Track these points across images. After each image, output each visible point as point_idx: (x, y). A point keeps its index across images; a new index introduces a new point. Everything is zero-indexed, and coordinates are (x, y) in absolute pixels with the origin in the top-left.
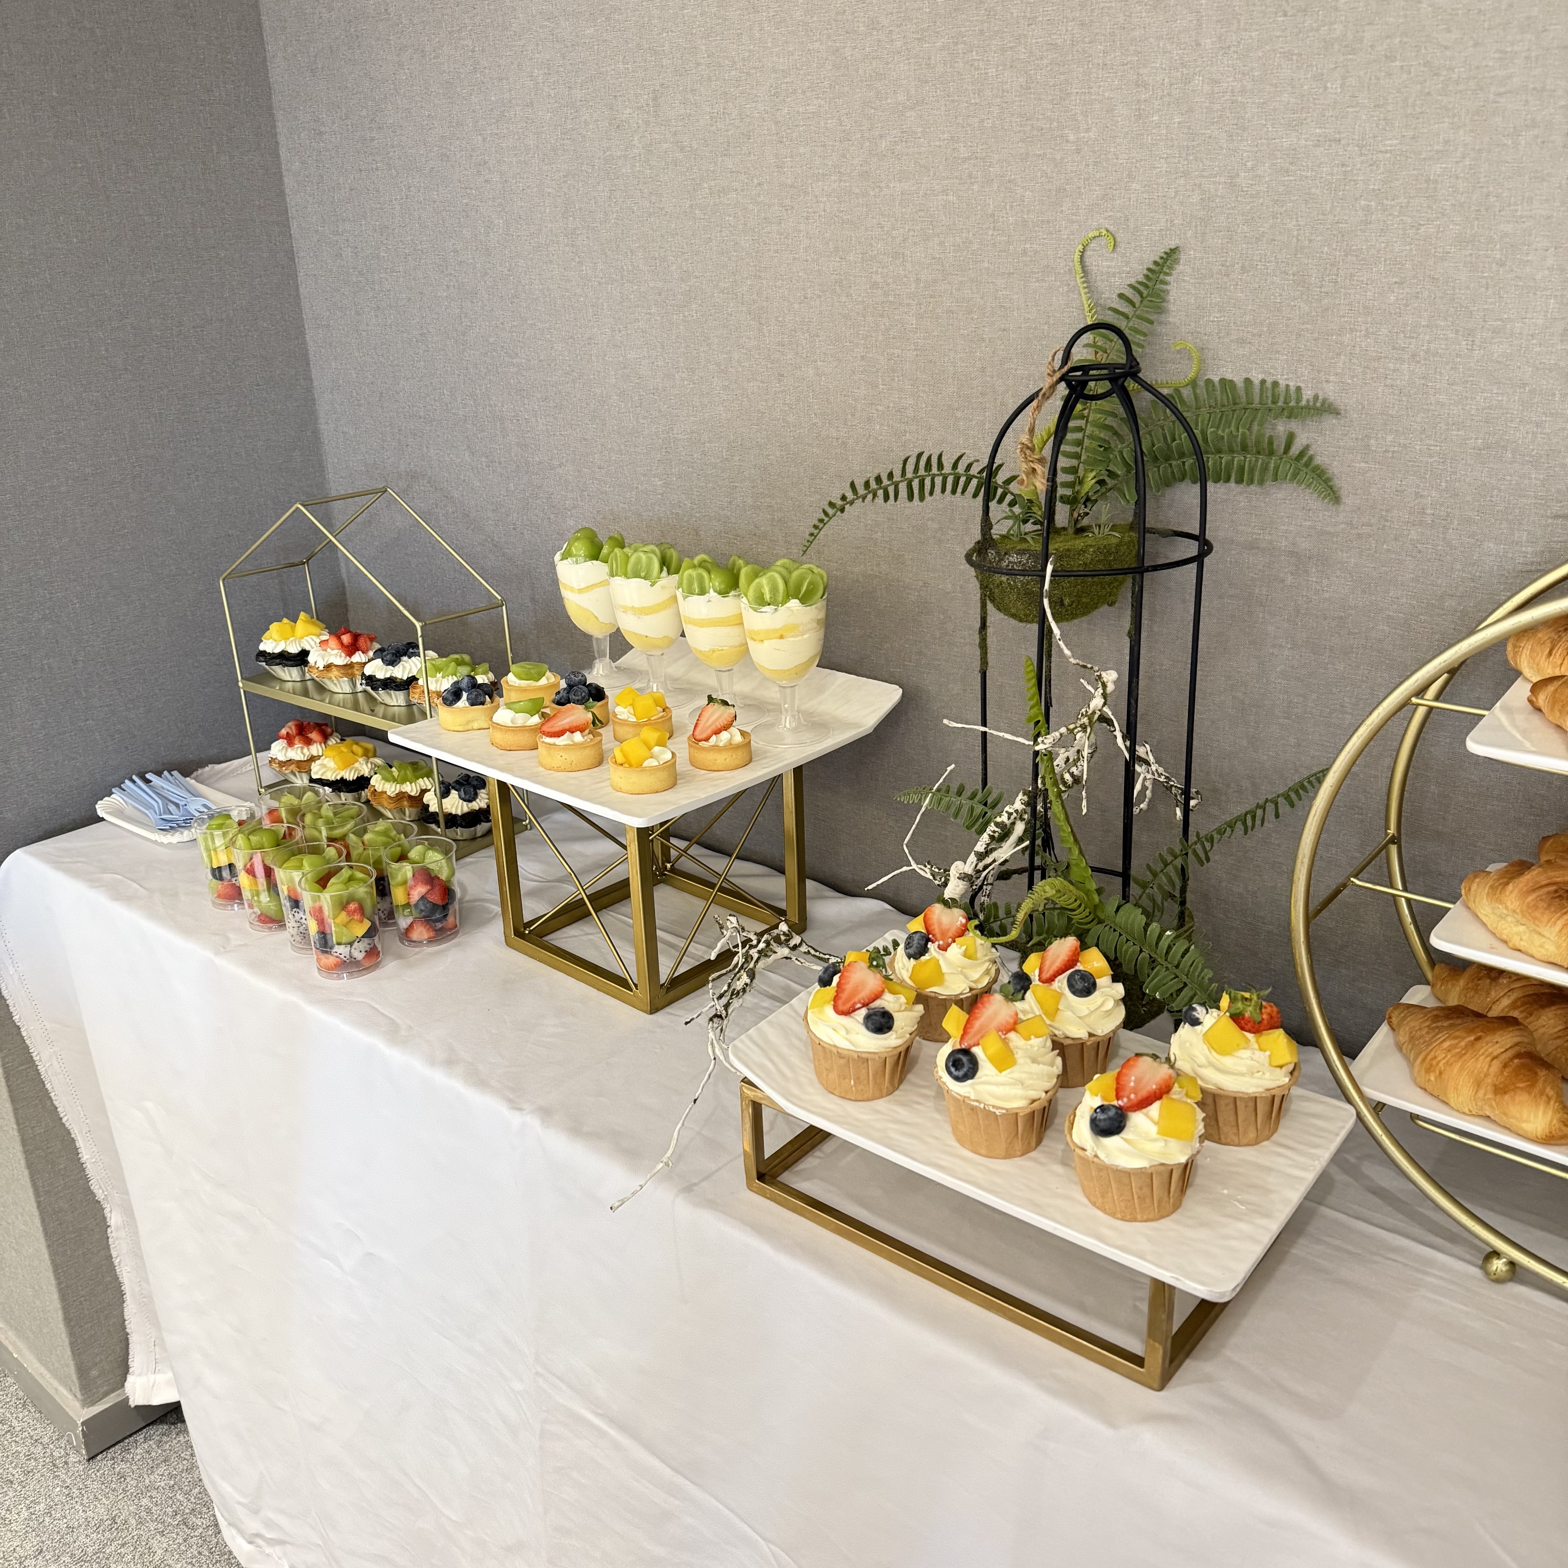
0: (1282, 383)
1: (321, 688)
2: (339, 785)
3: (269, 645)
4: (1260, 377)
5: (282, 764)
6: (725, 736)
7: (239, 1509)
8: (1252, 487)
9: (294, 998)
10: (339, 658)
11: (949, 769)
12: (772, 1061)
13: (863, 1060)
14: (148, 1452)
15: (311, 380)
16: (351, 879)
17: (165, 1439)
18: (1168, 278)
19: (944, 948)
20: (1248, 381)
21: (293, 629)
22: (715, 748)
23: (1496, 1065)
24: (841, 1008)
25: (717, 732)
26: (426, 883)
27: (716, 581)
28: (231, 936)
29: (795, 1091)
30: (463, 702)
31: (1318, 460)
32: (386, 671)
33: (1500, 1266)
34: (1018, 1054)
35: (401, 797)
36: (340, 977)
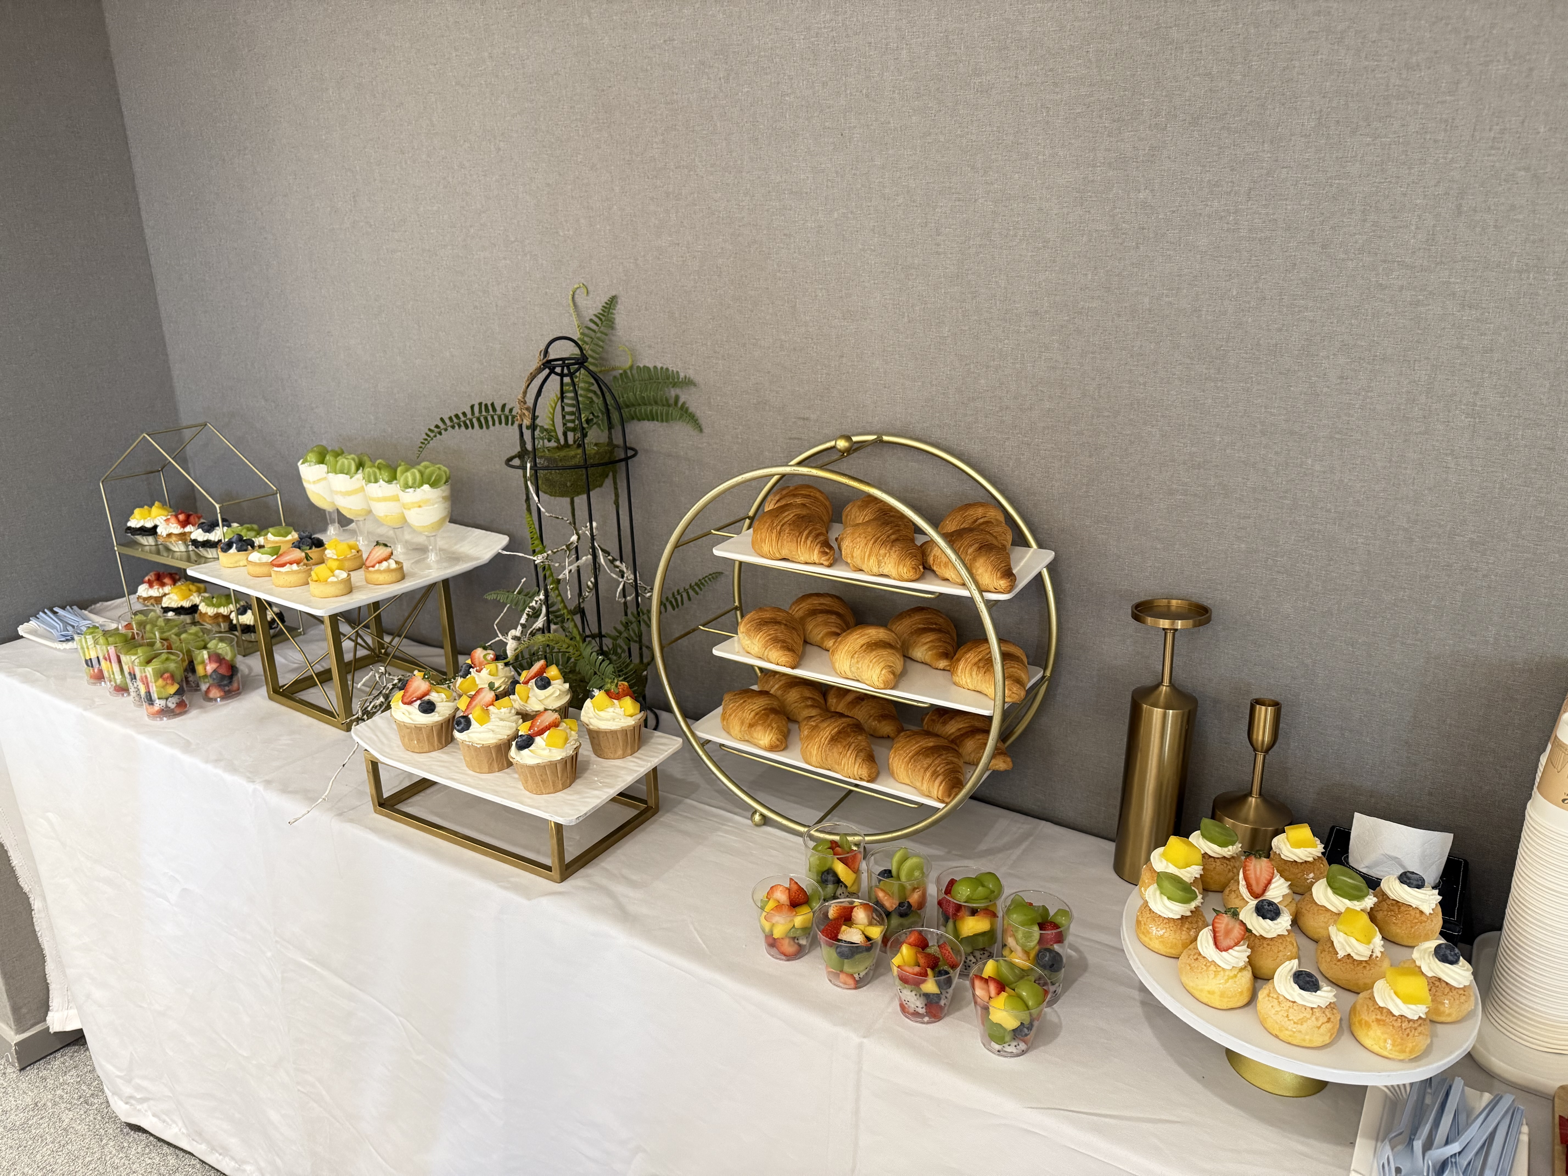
0: (670, 369)
1: (168, 549)
2: (179, 611)
3: (133, 523)
4: (660, 365)
5: (145, 599)
6: (385, 564)
7: (119, 1081)
9: (128, 731)
10: (176, 529)
12: (377, 736)
13: (418, 729)
14: (64, 1063)
15: (167, 355)
16: (167, 659)
17: (76, 1054)
18: (614, 311)
19: (479, 671)
20: (655, 367)
21: (150, 512)
22: (379, 571)
23: (753, 714)
24: (406, 700)
25: (380, 562)
26: (216, 662)
27: (386, 475)
29: (387, 750)
30: (233, 550)
31: (691, 409)
32: (205, 536)
33: (757, 817)
34: (493, 717)
35: (217, 616)
36: (161, 719)
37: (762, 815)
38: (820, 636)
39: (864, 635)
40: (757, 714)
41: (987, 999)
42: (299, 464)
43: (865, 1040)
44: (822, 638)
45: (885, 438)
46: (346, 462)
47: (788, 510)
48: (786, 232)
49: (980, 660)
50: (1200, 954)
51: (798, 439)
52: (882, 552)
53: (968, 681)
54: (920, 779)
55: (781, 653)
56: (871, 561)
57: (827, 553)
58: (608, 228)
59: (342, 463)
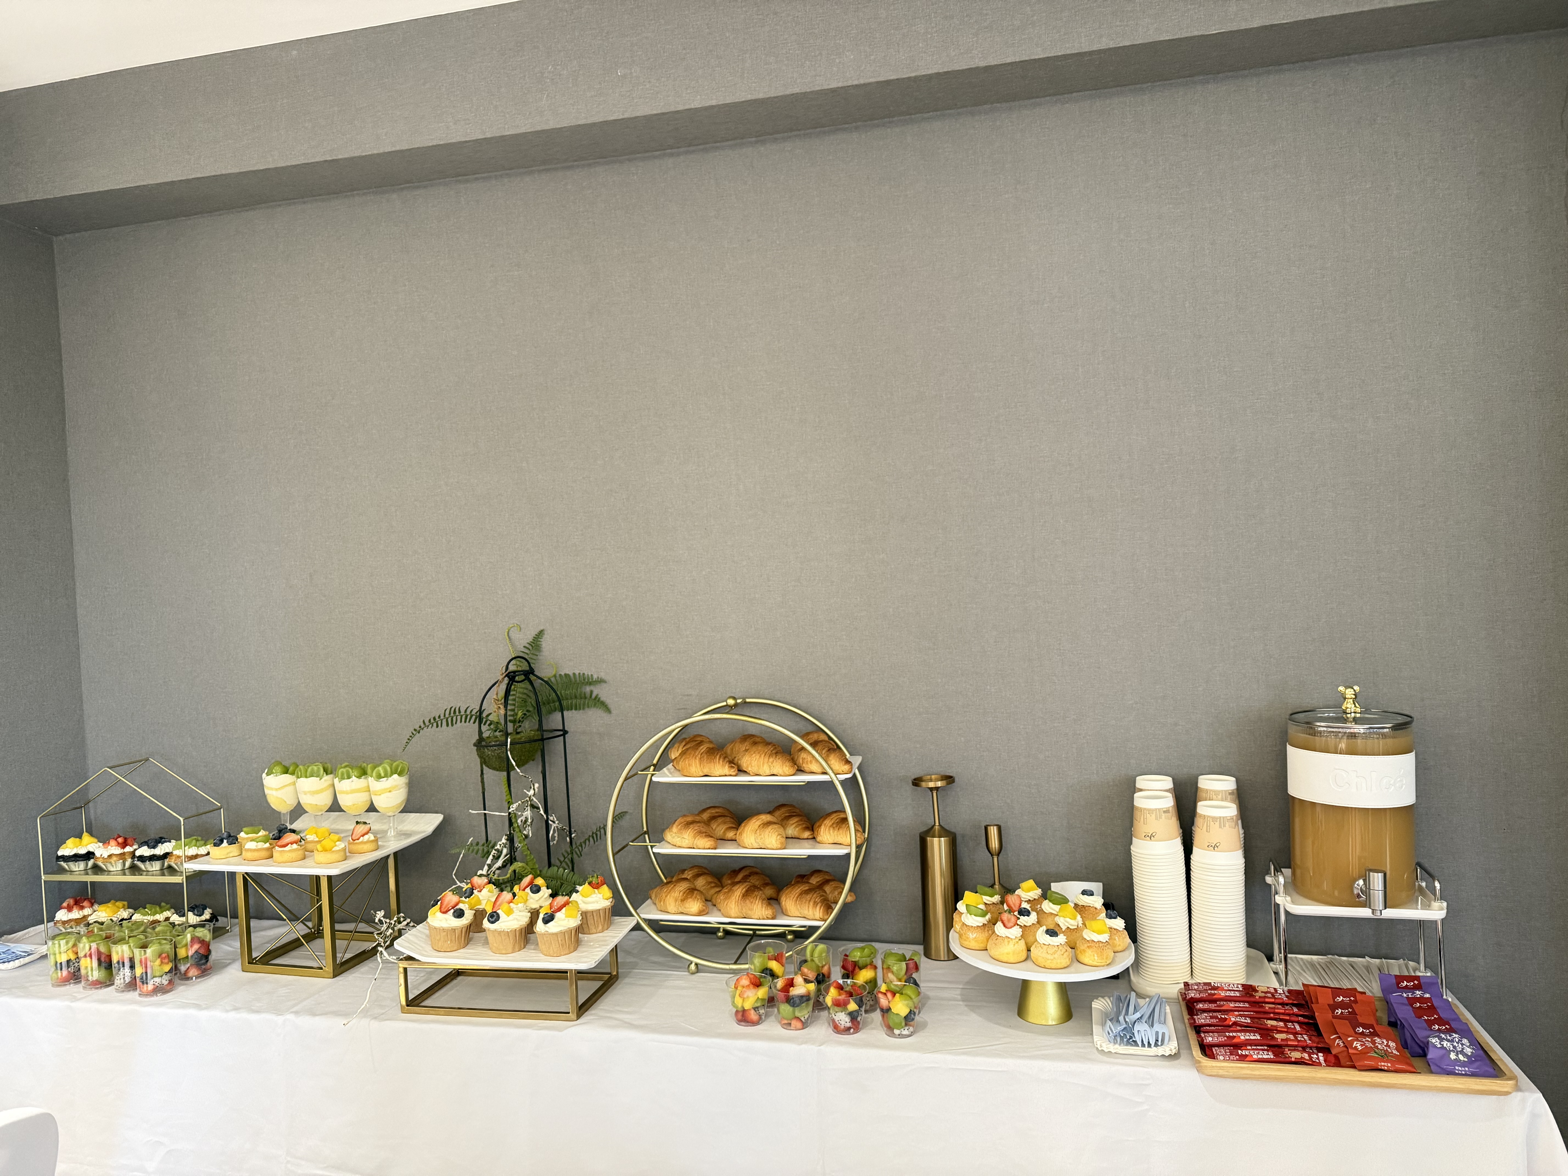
0: (586, 674)
3: (65, 852)
4: (578, 672)
5: (64, 923)
6: (366, 837)
8: (581, 711)
10: (116, 851)
11: (470, 840)
12: (413, 945)
13: (454, 930)
16: (160, 943)
18: (541, 640)
19: (480, 891)
20: (574, 674)
21: (80, 842)
22: (362, 843)
23: (681, 893)
24: (443, 910)
25: (363, 836)
27: (355, 772)
31: (602, 699)
32: (151, 851)
33: (693, 967)
34: (515, 909)
37: (696, 964)
38: (722, 831)
39: (759, 819)
40: (684, 893)
41: (887, 1002)
42: (264, 775)
44: (724, 832)
45: (748, 700)
46: (315, 768)
47: (702, 745)
48: (671, 583)
49: (833, 824)
50: (998, 936)
51: (684, 709)
52: (771, 760)
53: (828, 837)
54: (807, 907)
55: (706, 839)
56: (765, 766)
57: (734, 767)
58: (538, 587)
59: (313, 769)
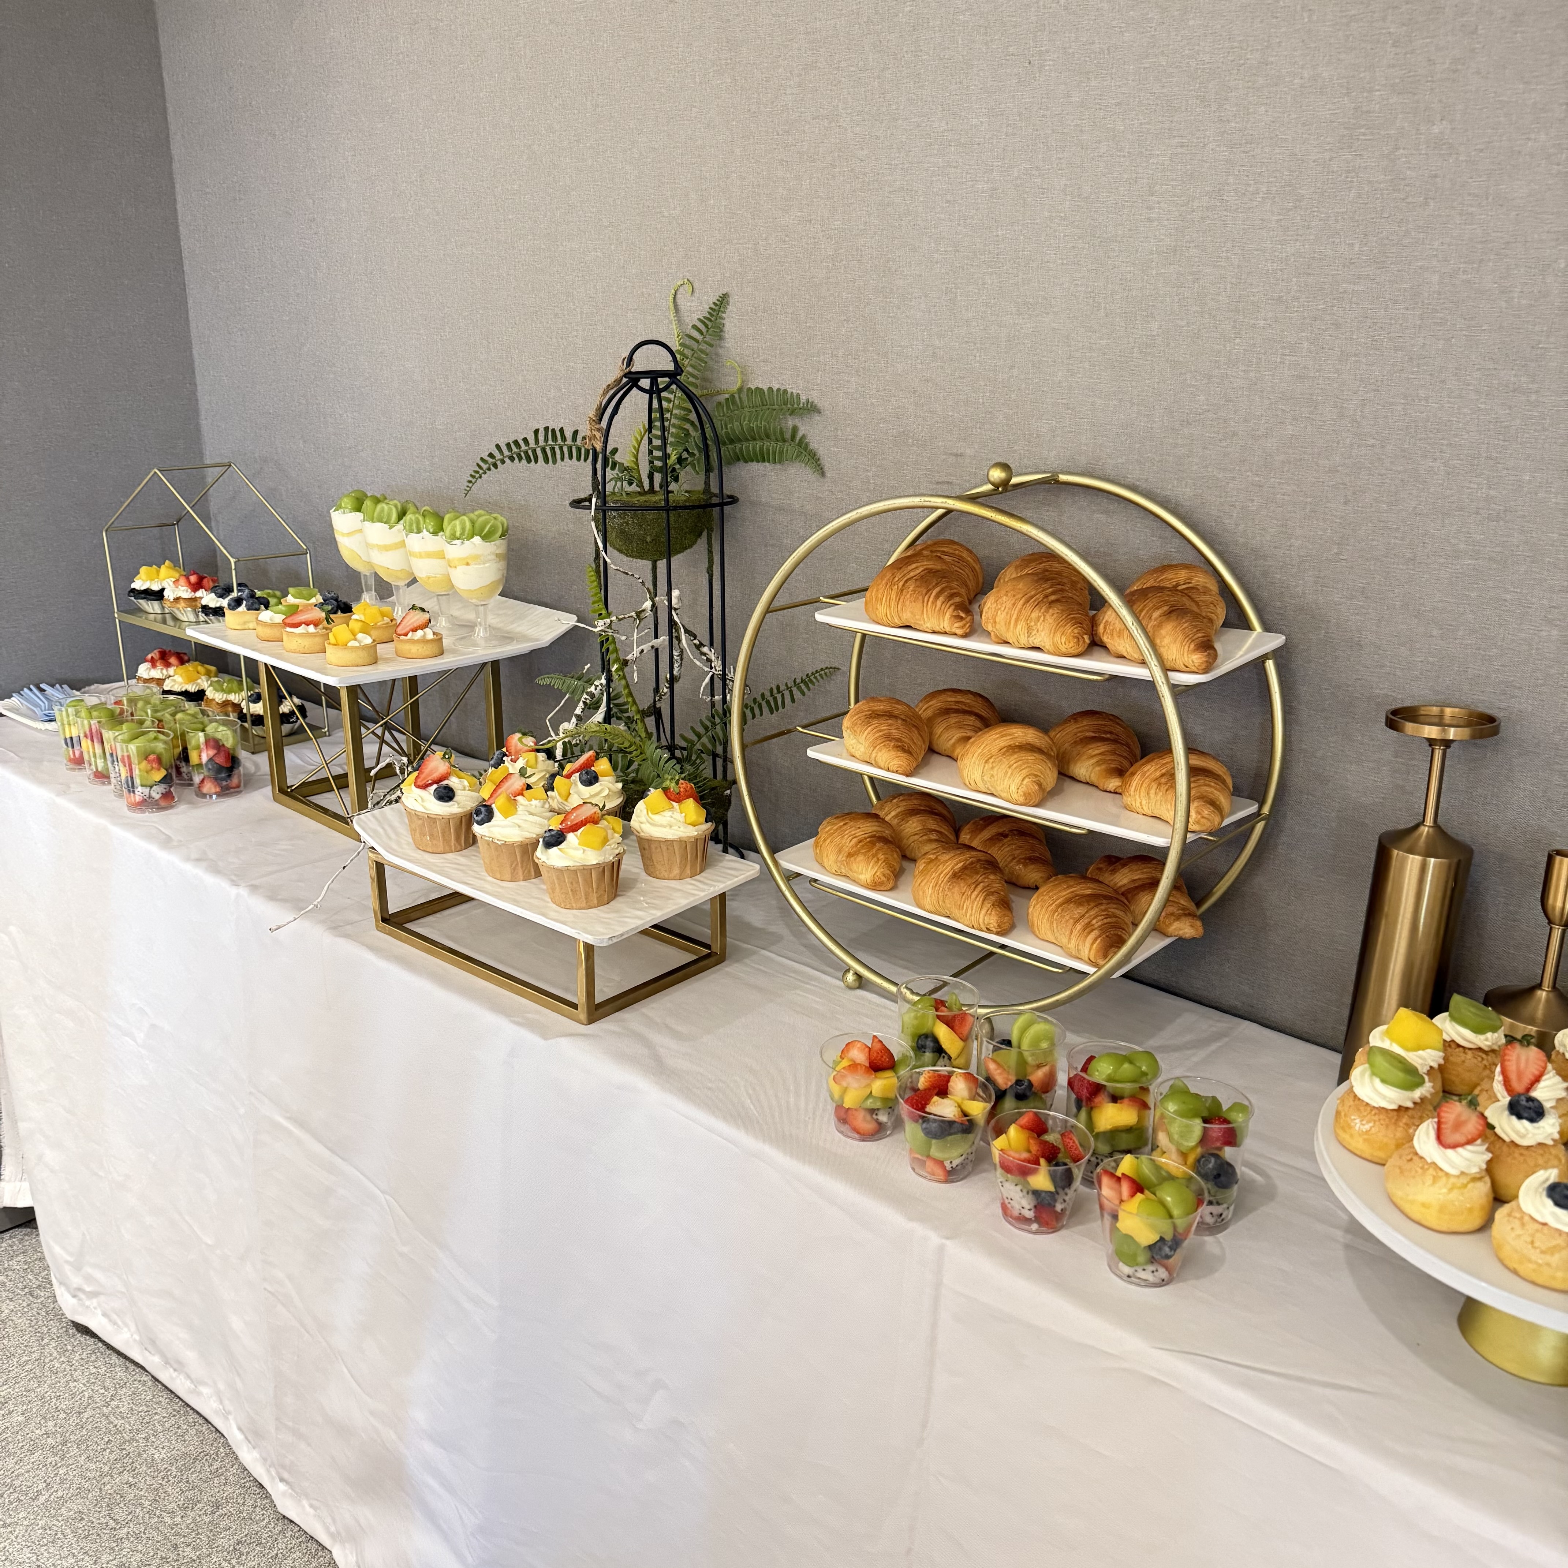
0: (790, 391)
1: (175, 619)
2: (184, 695)
3: (139, 584)
4: (777, 386)
5: (146, 681)
6: (420, 633)
7: (67, 1269)
8: (778, 466)
9: (104, 822)
10: (185, 592)
11: (586, 667)
12: (383, 829)
13: (432, 820)
14: (11, 1246)
16: (156, 738)
17: (26, 1238)
18: (724, 315)
19: (513, 760)
20: (770, 389)
21: (158, 572)
22: (412, 641)
23: (855, 840)
24: (420, 783)
25: (414, 630)
26: (214, 749)
27: (430, 523)
28: (72, 786)
29: (394, 846)
30: (243, 608)
31: (811, 445)
32: (214, 602)
33: (850, 977)
34: (520, 808)
35: (226, 703)
36: (143, 812)
37: (857, 975)
38: (953, 741)
39: (1005, 735)
40: (860, 842)
41: (1117, 1202)
42: (333, 509)
43: (948, 1243)
44: (954, 745)
45: (1060, 477)
46: (386, 507)
49: (1163, 775)
50: (1416, 1154)
52: (1034, 615)
53: (1144, 802)
54: (1068, 933)
55: (893, 753)
56: (1019, 627)
57: (962, 618)
58: (723, 203)
59: (382, 510)
